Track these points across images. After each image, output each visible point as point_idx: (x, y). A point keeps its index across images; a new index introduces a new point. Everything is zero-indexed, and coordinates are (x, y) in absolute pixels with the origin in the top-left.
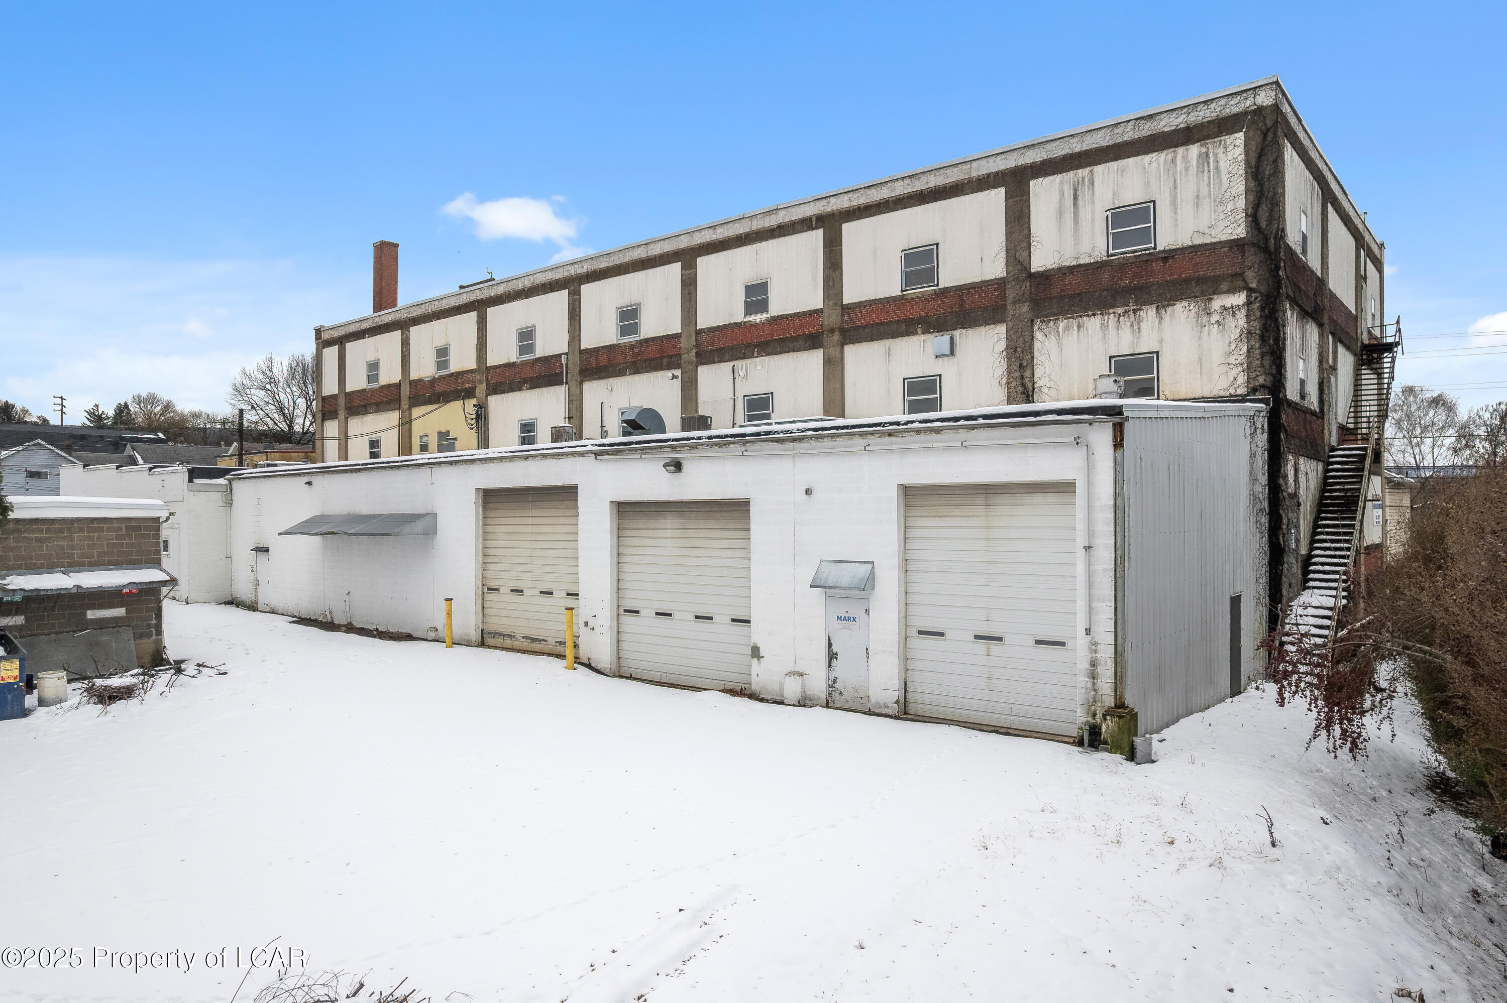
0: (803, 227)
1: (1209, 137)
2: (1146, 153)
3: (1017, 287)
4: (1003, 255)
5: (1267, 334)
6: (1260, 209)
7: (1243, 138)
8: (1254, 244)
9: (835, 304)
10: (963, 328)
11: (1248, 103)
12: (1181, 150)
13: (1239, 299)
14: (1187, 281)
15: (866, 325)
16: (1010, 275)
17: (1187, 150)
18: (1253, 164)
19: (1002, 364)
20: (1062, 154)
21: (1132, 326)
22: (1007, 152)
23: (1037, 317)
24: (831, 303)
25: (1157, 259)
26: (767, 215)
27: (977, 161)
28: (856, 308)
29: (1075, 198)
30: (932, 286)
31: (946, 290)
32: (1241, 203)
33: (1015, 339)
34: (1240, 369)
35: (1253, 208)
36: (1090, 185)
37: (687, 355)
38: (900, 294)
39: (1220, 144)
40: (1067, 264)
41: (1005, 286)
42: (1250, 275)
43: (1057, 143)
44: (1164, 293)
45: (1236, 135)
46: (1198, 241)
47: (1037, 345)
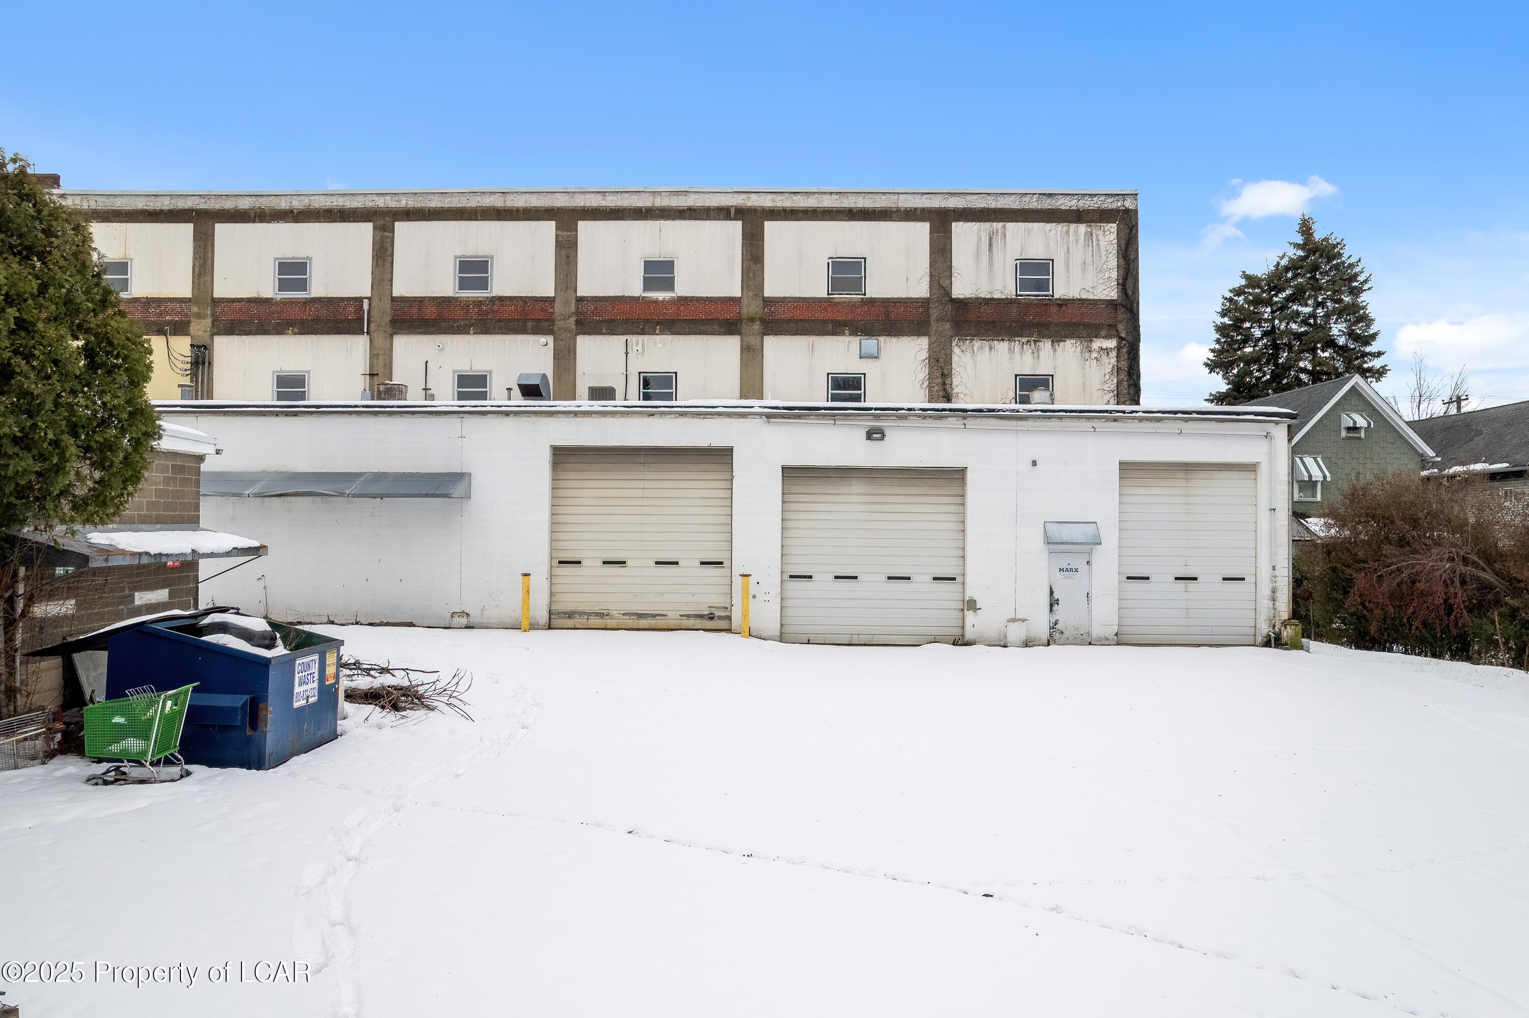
0: (719, 215)
1: (1093, 221)
2: (1048, 221)
3: (940, 308)
4: (927, 279)
5: (1132, 372)
6: (1127, 281)
7: (1116, 228)
8: (1123, 305)
9: (756, 295)
10: (888, 335)
11: (1119, 204)
12: (1073, 226)
13: (1112, 343)
14: (1077, 324)
15: (789, 320)
16: (934, 297)
17: (1077, 227)
18: (1123, 248)
19: (923, 370)
20: (979, 206)
21: (1033, 353)
22: (932, 193)
23: (957, 335)
24: (751, 294)
25: (1054, 305)
26: (674, 195)
27: (904, 195)
28: (779, 302)
29: (990, 245)
30: (859, 294)
31: (872, 301)
32: (1114, 274)
33: (938, 350)
34: (1112, 394)
35: (1123, 279)
36: (1003, 237)
37: (563, 322)
38: (827, 296)
39: (1100, 228)
40: (983, 296)
41: (928, 305)
42: (1121, 327)
43: (976, 197)
44: (1060, 331)
45: (1112, 225)
46: (1084, 296)
47: (955, 359)
